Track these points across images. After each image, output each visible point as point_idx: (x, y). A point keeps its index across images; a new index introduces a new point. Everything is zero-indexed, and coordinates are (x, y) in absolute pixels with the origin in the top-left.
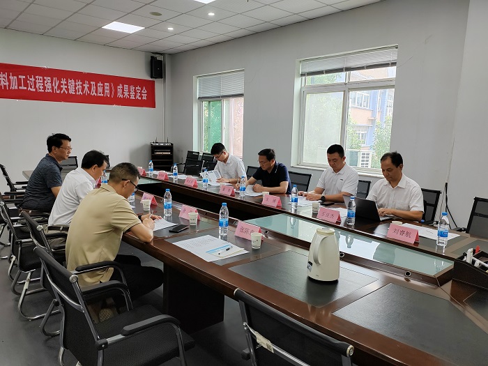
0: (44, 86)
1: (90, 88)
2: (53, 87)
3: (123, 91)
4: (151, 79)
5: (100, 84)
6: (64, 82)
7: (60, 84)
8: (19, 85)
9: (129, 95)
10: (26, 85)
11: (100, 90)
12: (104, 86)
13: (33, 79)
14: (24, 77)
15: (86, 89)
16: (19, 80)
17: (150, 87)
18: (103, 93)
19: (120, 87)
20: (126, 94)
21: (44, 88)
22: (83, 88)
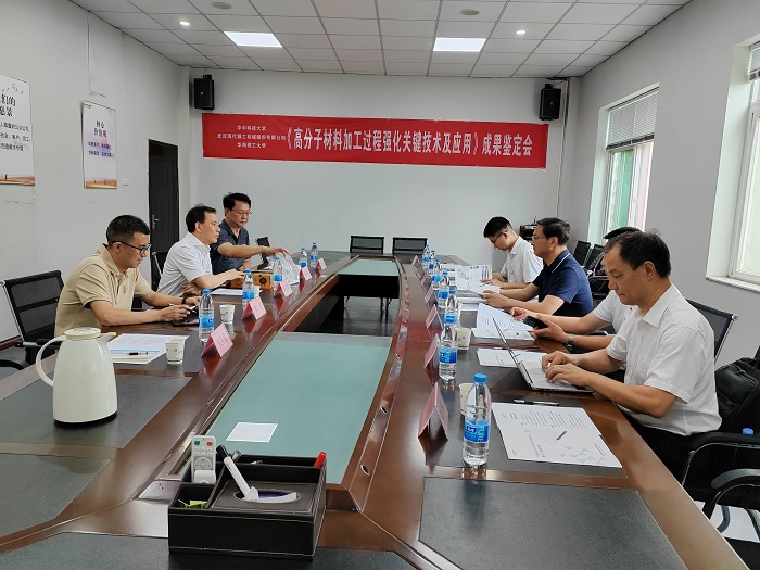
0: (382, 143)
1: (442, 143)
2: (392, 144)
3: (492, 144)
4: (541, 122)
5: (458, 136)
6: (407, 136)
7: (403, 139)
8: (354, 144)
9: (502, 150)
10: (361, 143)
11: (457, 144)
12: (462, 139)
13: (369, 135)
14: (360, 133)
15: (437, 143)
16: (354, 137)
17: (539, 136)
18: (461, 148)
19: (489, 138)
20: (497, 148)
21: (382, 147)
22: (433, 142)
